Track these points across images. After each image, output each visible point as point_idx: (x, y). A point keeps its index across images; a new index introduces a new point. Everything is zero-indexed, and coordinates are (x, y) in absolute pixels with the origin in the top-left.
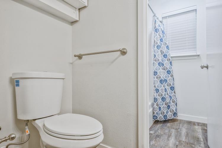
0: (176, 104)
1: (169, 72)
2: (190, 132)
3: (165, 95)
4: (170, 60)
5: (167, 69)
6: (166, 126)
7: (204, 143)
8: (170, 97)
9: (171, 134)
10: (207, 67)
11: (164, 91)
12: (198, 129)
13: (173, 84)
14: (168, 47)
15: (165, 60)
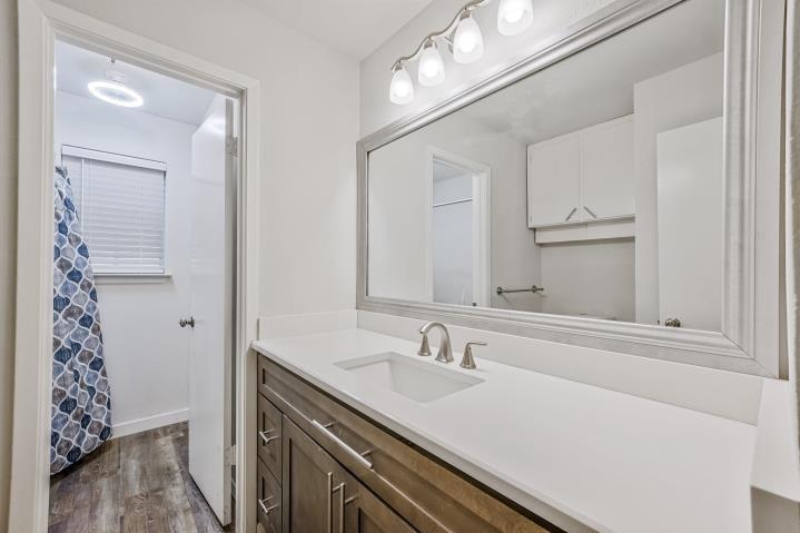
0: (109, 403)
1: (86, 321)
2: (149, 464)
3: (74, 391)
4: (90, 285)
5: (81, 311)
6: (77, 480)
7: (182, 473)
8: (91, 390)
9: (98, 496)
10: (192, 324)
11: (70, 380)
12: (166, 445)
13: (100, 352)
14: (83, 250)
15: (75, 288)
